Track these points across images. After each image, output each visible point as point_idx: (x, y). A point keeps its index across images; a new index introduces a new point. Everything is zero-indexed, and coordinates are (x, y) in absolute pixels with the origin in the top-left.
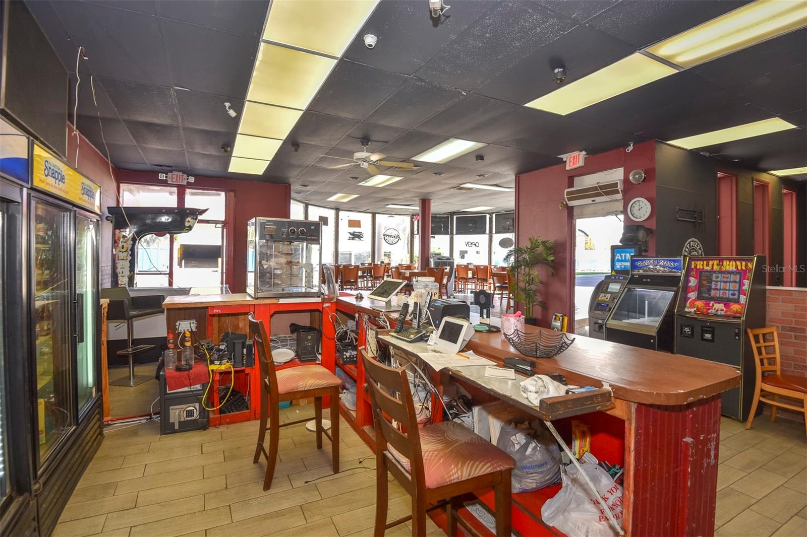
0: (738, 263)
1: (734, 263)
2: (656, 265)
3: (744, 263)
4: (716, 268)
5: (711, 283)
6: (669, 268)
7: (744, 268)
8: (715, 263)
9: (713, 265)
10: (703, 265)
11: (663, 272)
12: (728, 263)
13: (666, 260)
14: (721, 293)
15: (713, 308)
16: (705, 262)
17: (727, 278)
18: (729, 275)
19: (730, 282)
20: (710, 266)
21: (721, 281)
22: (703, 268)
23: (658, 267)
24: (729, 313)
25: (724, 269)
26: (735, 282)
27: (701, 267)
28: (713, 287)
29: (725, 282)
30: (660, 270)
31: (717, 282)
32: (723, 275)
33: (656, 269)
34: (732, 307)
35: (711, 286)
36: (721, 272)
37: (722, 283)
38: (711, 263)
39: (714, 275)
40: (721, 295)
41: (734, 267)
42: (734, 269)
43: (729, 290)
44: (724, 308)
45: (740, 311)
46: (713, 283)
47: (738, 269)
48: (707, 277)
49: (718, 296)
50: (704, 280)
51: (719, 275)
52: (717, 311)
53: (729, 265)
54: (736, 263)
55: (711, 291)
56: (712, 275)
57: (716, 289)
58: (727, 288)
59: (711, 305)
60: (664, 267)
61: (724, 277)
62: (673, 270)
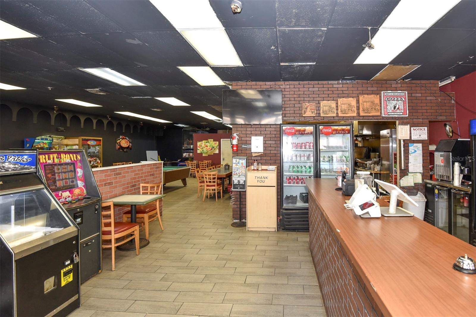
0: (71, 155)
1: (68, 155)
2: (4, 162)
3: (75, 155)
4: (56, 161)
5: (54, 175)
6: (21, 164)
7: (75, 159)
8: (55, 157)
9: (53, 158)
10: (45, 159)
11: (13, 170)
12: (64, 155)
13: (17, 155)
14: (64, 183)
15: (62, 197)
16: (47, 156)
17: (66, 168)
18: (66, 166)
19: (68, 172)
20: (52, 159)
21: (62, 172)
22: (46, 162)
23: (7, 164)
24: (74, 198)
25: (63, 161)
26: (71, 171)
27: (44, 161)
28: (57, 178)
29: (65, 173)
30: (10, 168)
31: (59, 173)
32: (62, 166)
33: (4, 167)
34: (75, 192)
35: (55, 178)
36: (61, 164)
37: (63, 173)
38: (51, 156)
39: (56, 167)
40: (64, 184)
41: (69, 159)
42: (70, 161)
43: (69, 179)
44: (70, 195)
45: (80, 193)
46: (56, 175)
47: (72, 160)
48: (50, 170)
49: (62, 185)
50: (49, 173)
51: (59, 167)
52: (66, 198)
53: (65, 157)
54: (69, 155)
55: (56, 183)
56: (54, 168)
57: (59, 180)
58: (67, 177)
59: (60, 195)
60: (15, 164)
61: (63, 168)
62: (26, 166)
